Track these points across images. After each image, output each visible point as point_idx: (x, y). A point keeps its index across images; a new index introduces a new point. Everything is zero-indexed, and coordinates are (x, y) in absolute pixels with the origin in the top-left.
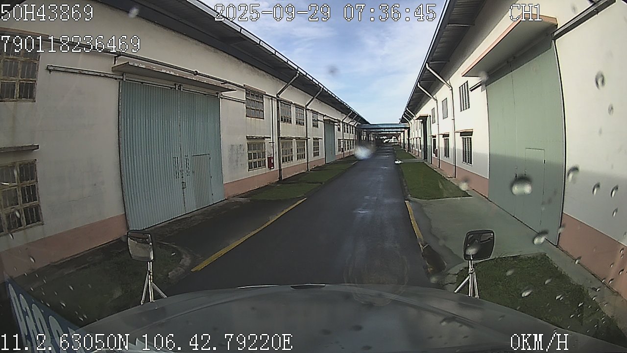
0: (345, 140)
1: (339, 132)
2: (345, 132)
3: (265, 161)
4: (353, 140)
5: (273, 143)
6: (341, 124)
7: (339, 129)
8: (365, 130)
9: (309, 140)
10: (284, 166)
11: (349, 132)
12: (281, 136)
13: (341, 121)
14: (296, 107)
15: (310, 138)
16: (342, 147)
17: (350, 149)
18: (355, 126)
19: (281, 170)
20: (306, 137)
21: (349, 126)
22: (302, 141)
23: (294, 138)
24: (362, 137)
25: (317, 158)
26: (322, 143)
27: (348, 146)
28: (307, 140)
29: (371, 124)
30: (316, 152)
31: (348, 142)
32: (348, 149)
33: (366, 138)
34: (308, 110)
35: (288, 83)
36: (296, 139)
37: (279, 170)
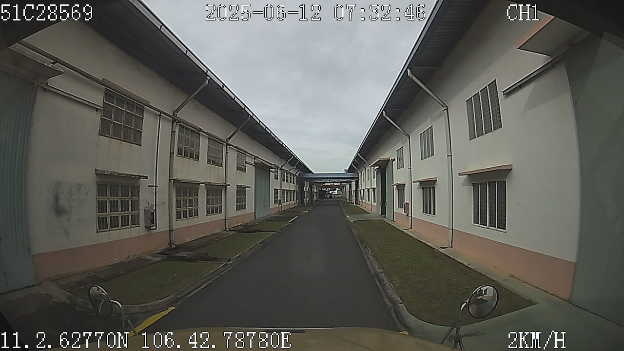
0: (283, 190)
2: (284, 181)
3: (138, 216)
4: (294, 191)
5: (156, 186)
7: (276, 178)
8: (308, 181)
10: (178, 224)
11: (289, 181)
12: (174, 178)
13: (280, 167)
14: (209, 138)
15: (229, 185)
16: (279, 199)
18: (297, 174)
19: (173, 231)
20: (225, 183)
21: (289, 175)
22: (216, 190)
23: (203, 183)
25: (241, 212)
26: (250, 192)
27: (287, 197)
28: (226, 187)
29: (315, 173)
30: (240, 204)
31: (287, 193)
32: (287, 201)
34: (230, 145)
35: (191, 95)
36: (205, 185)
37: (170, 230)
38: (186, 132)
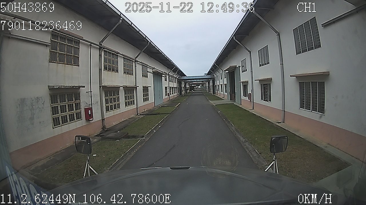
0: (170, 87)
1: (166, 81)
2: (170, 82)
3: (80, 113)
4: (176, 88)
5: (91, 92)
6: (167, 76)
7: (166, 80)
8: (184, 81)
9: (137, 87)
10: (107, 115)
11: (173, 82)
12: (103, 85)
13: (168, 73)
14: (124, 58)
15: (138, 86)
16: (168, 92)
17: (174, 93)
18: (177, 77)
19: (104, 119)
20: (136, 86)
21: (173, 78)
22: (130, 90)
24: (182, 85)
25: (147, 103)
26: (151, 90)
27: (172, 91)
28: (136, 88)
29: (187, 76)
30: (145, 97)
31: (172, 89)
32: (173, 94)
33: (184, 86)
34: (138, 61)
35: (110, 31)
36: (123, 87)
37: (102, 120)
38: (109, 55)
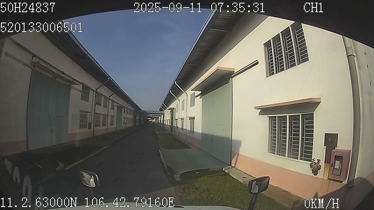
0: (127, 118)
3: (87, 125)
4: (132, 119)
5: (92, 115)
11: (130, 114)
13: (126, 107)
14: (104, 97)
16: (125, 122)
17: (129, 123)
18: (133, 110)
19: (94, 131)
20: (108, 114)
21: (130, 110)
22: (105, 117)
23: (102, 114)
24: (137, 117)
25: (112, 127)
26: (115, 118)
29: (143, 110)
30: (112, 123)
31: (129, 120)
34: (110, 99)
35: (103, 84)
38: (99, 96)
